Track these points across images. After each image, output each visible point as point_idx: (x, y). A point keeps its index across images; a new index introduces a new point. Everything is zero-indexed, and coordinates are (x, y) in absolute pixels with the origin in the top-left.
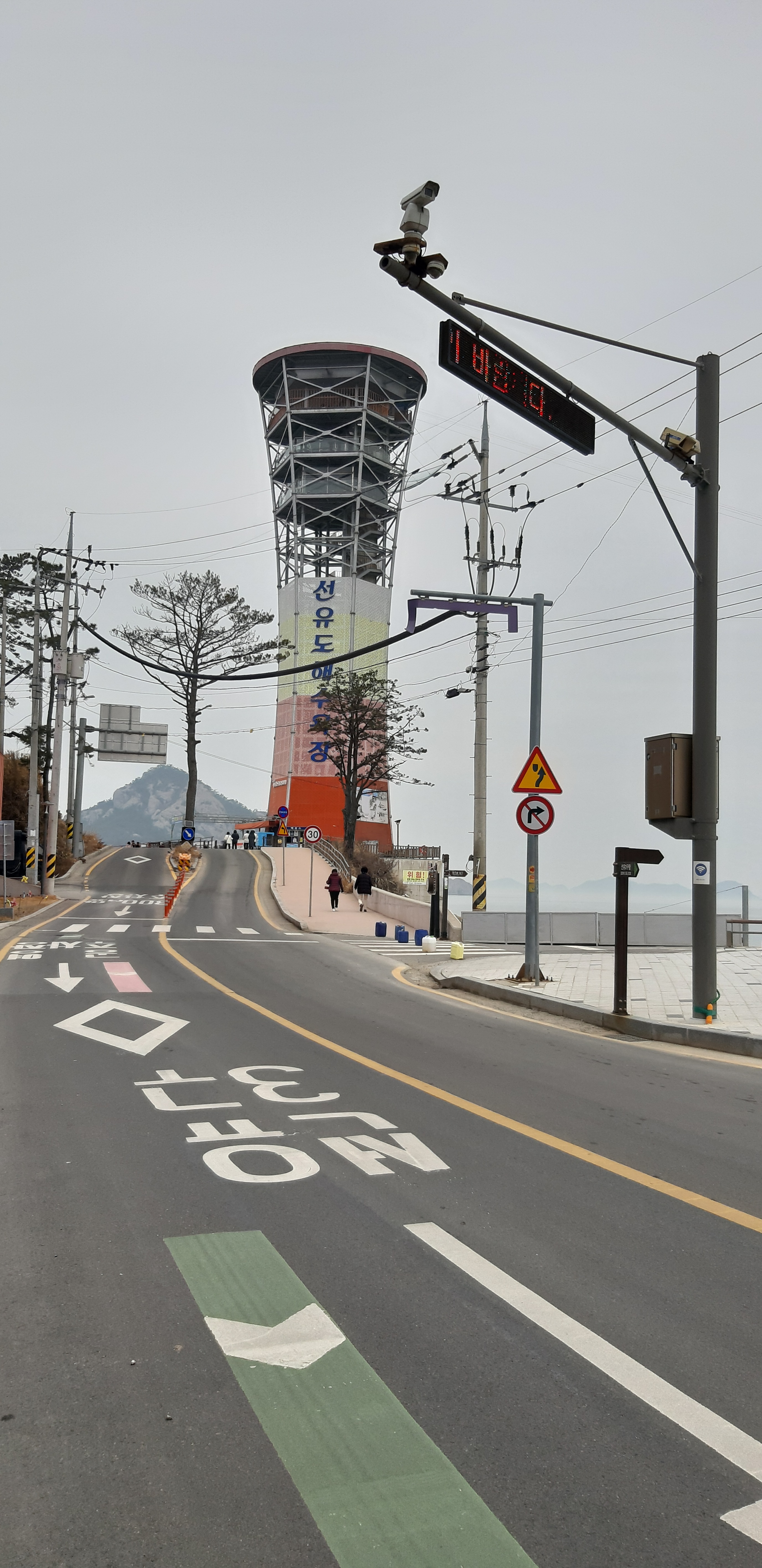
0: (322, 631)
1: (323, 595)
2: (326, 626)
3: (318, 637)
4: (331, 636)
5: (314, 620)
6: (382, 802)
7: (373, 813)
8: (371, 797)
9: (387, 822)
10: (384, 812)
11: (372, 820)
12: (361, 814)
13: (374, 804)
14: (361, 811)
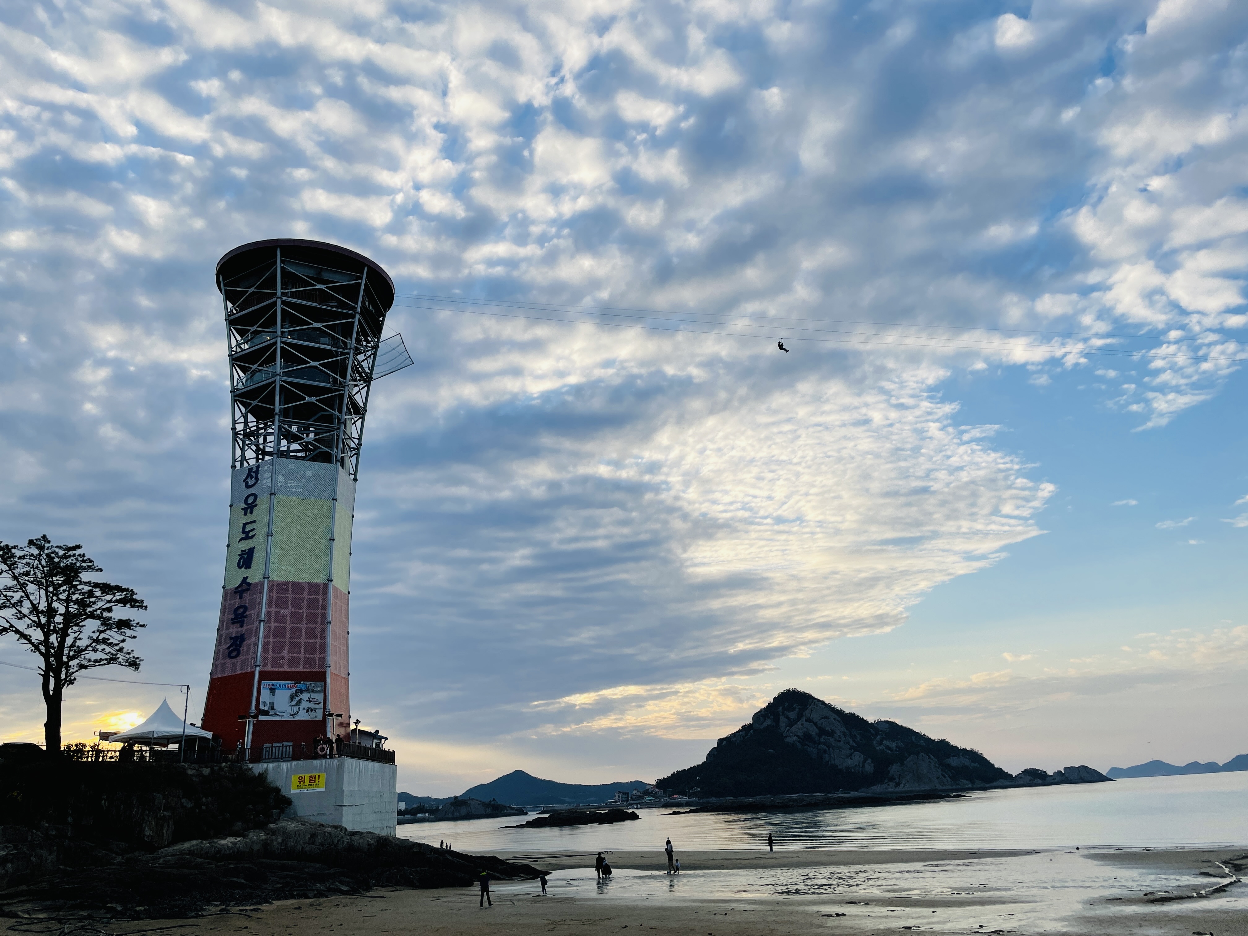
0: (249, 518)
1: (250, 483)
2: (251, 513)
3: (245, 525)
4: (254, 522)
5: (243, 509)
6: (314, 696)
7: (296, 709)
8: (294, 690)
9: (320, 717)
10: (316, 706)
11: (291, 718)
12: (272, 712)
13: (297, 699)
14: (273, 708)
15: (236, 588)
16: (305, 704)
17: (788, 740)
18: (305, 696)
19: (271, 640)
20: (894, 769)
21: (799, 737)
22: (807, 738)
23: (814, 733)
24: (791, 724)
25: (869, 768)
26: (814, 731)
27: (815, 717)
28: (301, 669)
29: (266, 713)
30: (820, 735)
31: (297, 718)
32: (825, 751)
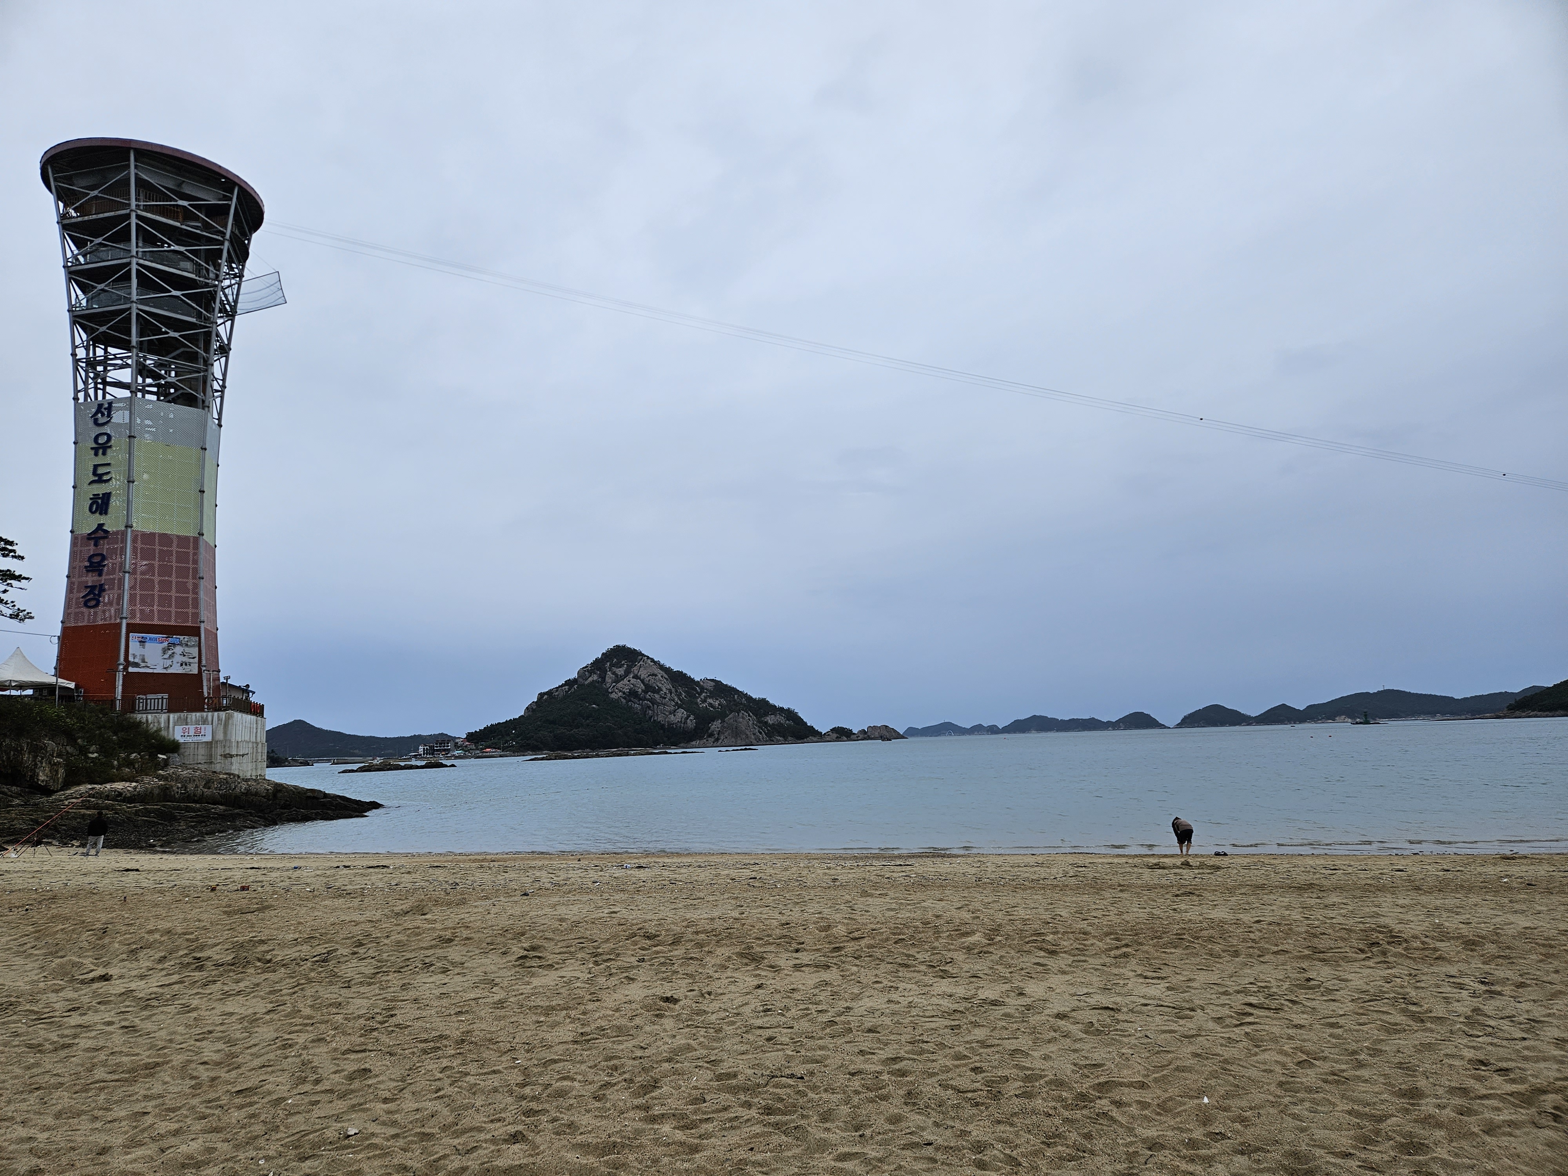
0: (100, 460)
1: (102, 420)
2: (104, 454)
3: (96, 467)
4: (109, 464)
5: (92, 448)
6: (187, 650)
7: (169, 662)
8: (165, 644)
9: (196, 671)
10: (191, 660)
11: (164, 671)
12: (143, 664)
13: (170, 652)
14: (144, 661)
15: (89, 534)
16: (178, 658)
17: (613, 696)
18: (178, 650)
19: (138, 592)
20: (716, 726)
21: (624, 693)
22: (633, 694)
23: (640, 690)
24: (618, 679)
25: (691, 723)
26: (640, 688)
27: (643, 674)
28: (173, 623)
29: (136, 665)
30: (645, 692)
31: (170, 671)
32: (649, 707)
